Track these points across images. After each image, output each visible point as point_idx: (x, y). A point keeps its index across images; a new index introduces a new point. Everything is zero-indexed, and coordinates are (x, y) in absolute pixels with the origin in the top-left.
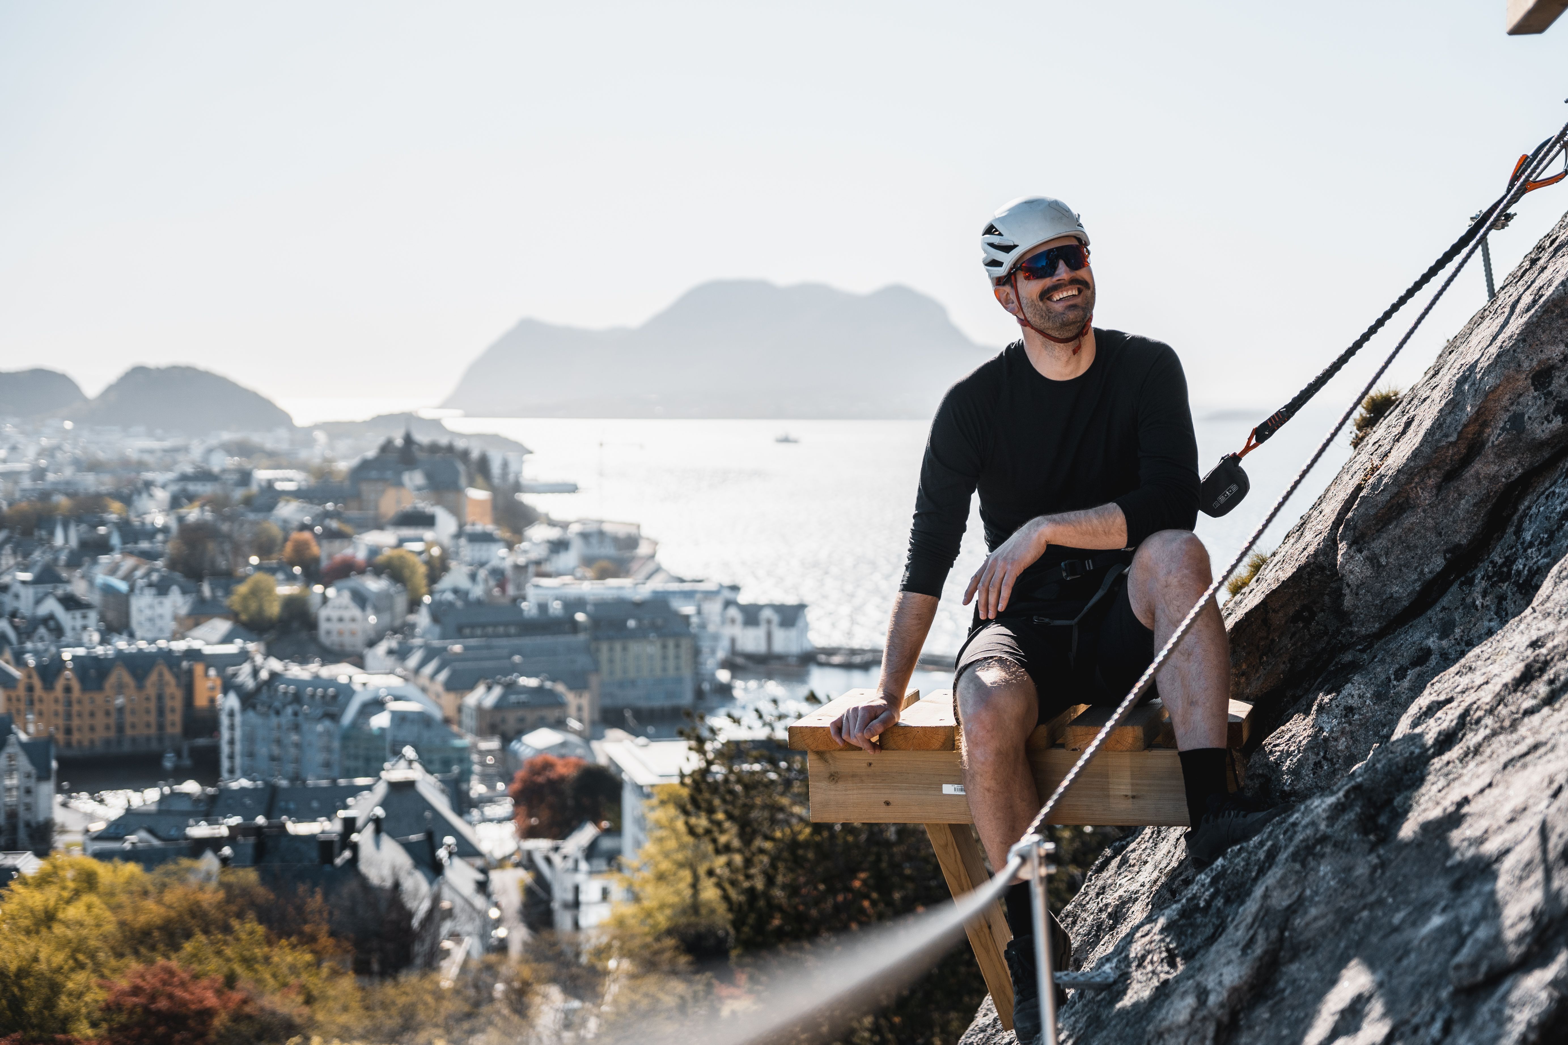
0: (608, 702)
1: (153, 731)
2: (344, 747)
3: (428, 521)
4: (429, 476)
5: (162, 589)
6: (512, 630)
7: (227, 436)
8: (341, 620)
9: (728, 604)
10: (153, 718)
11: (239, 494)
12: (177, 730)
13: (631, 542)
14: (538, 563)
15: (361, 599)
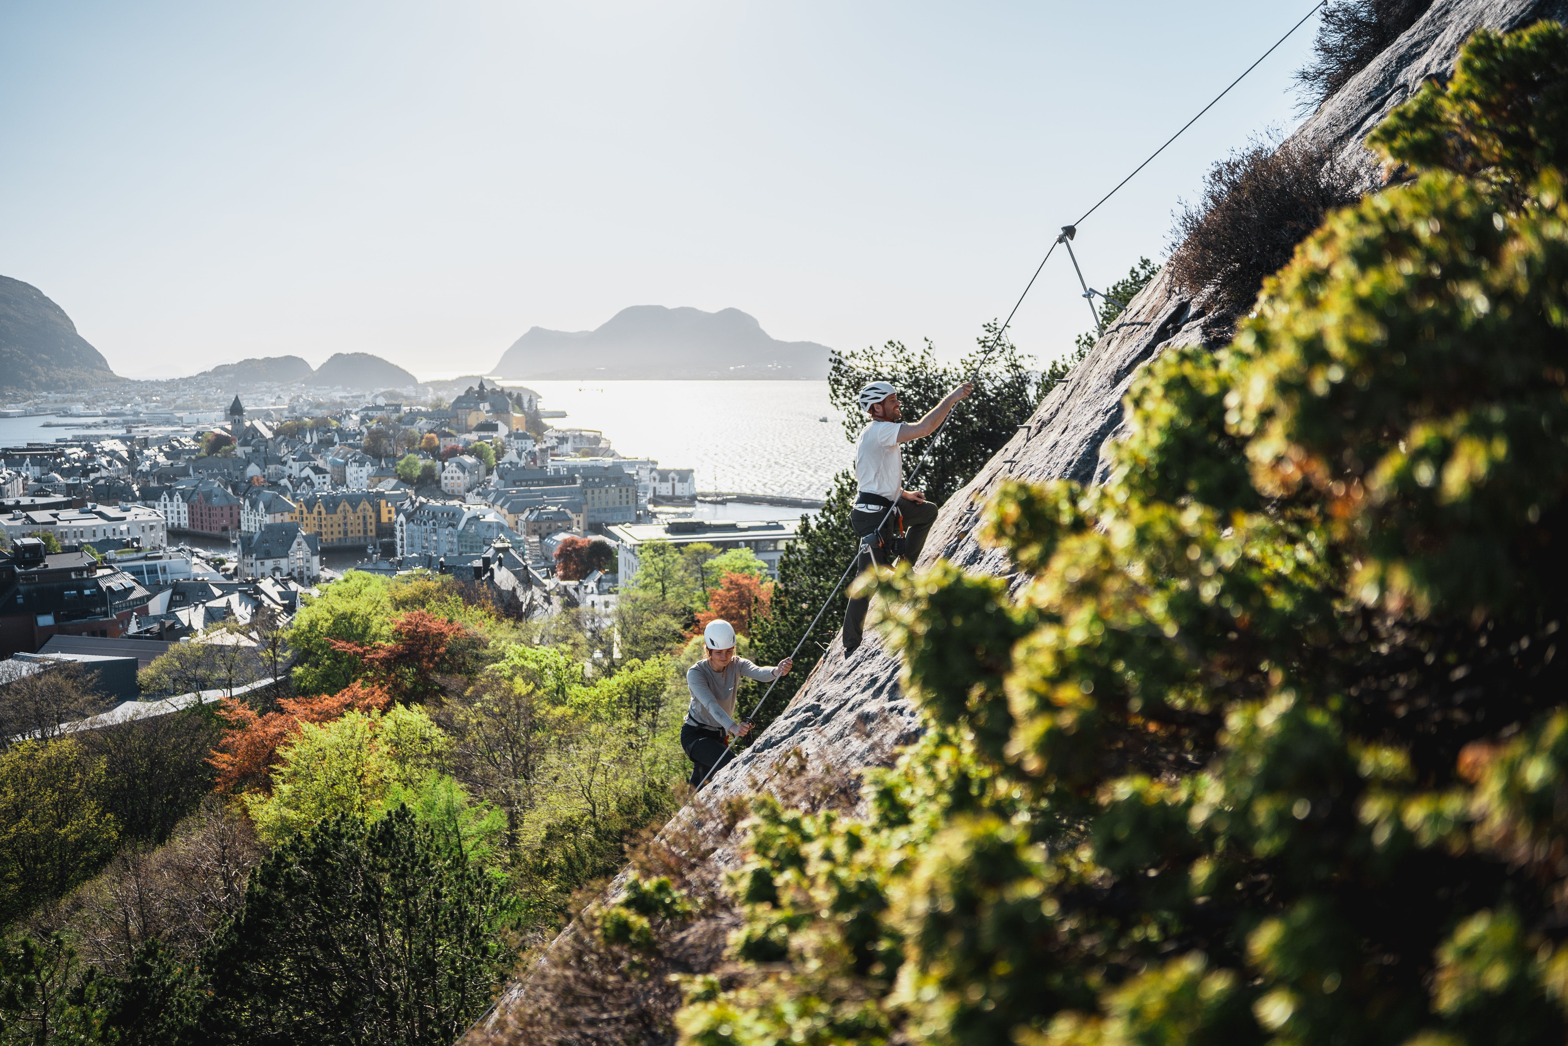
0: (592, 520)
1: (362, 534)
2: (459, 541)
3: (495, 428)
4: (492, 405)
5: (362, 464)
6: (541, 483)
7: (382, 390)
8: (452, 478)
9: (652, 470)
10: (361, 528)
11: (394, 416)
12: (374, 534)
13: (597, 440)
14: (553, 448)
15: (462, 467)
